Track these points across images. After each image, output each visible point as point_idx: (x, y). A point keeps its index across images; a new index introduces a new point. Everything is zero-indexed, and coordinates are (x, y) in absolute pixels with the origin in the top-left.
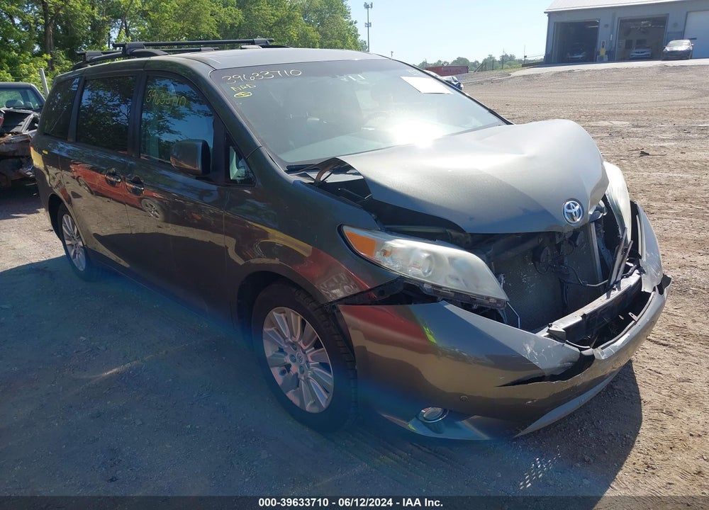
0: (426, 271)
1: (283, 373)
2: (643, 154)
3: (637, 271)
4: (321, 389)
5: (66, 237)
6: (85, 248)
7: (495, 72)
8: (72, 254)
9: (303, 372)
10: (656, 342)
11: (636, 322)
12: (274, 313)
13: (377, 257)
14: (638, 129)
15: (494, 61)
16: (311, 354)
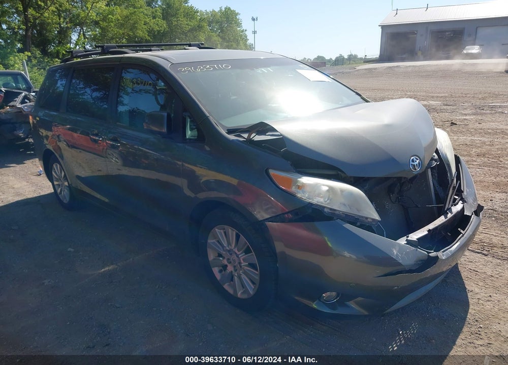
0: (326, 200)
1: (220, 271)
2: (453, 124)
3: (461, 202)
4: (249, 281)
5: (54, 179)
6: (70, 187)
7: (345, 66)
8: (59, 191)
9: (237, 270)
10: (473, 251)
11: (463, 235)
12: (216, 230)
13: (293, 189)
14: (447, 107)
15: (344, 58)
16: (242, 257)
